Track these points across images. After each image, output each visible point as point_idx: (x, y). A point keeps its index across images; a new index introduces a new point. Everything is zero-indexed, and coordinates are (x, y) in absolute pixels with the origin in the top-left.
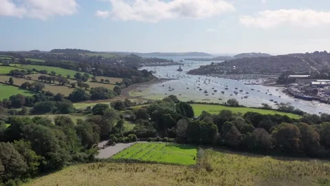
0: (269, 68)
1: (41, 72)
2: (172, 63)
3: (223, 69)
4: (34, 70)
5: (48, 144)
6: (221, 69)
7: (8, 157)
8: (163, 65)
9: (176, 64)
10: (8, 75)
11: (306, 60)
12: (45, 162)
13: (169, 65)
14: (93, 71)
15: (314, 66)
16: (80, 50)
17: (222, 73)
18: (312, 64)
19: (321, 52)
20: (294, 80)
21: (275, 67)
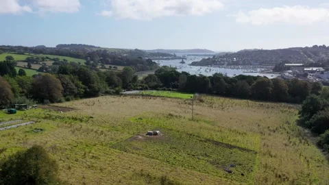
0: (268, 60)
1: (54, 60)
2: (175, 57)
3: (224, 61)
4: (47, 58)
5: (89, 79)
6: (222, 60)
7: (66, 82)
8: (166, 59)
9: (180, 58)
10: (25, 61)
11: (304, 52)
12: (88, 90)
13: (172, 59)
14: (101, 60)
15: (311, 58)
16: (84, 45)
17: (223, 64)
18: (310, 56)
19: (320, 47)
20: (289, 68)
21: (274, 59)
